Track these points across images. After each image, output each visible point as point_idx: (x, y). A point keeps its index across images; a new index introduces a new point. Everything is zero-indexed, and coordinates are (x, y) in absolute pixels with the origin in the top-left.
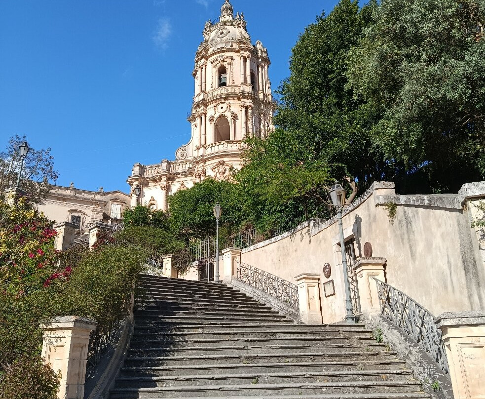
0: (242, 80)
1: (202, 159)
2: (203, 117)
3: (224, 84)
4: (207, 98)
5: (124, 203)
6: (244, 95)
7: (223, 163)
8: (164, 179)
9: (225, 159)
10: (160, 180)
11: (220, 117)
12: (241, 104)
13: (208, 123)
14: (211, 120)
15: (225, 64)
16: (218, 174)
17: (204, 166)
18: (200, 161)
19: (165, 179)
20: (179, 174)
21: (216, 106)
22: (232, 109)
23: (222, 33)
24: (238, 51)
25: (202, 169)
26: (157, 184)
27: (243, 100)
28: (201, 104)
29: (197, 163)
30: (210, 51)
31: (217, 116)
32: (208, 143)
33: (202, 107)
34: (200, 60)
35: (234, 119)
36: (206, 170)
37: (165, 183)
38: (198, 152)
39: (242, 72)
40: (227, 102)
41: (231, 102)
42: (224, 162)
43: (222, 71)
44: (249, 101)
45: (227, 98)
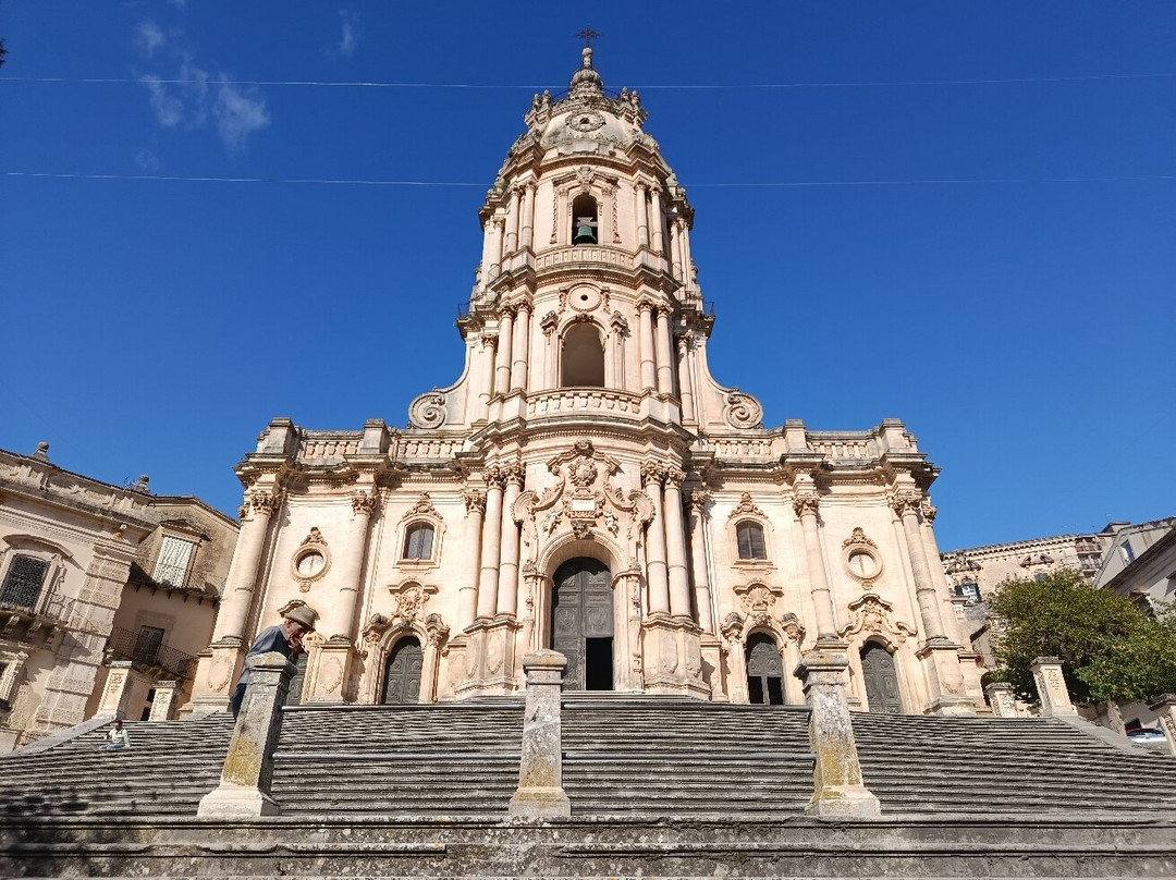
0: (643, 238)
1: (517, 429)
2: (522, 315)
3: (591, 239)
4: (538, 265)
5: (205, 537)
6: (647, 277)
7: (589, 451)
8: (366, 478)
9: (596, 441)
10: (351, 478)
11: (577, 320)
12: (641, 298)
13: (537, 332)
14: (550, 324)
15: (595, 192)
16: (569, 481)
17: (519, 453)
18: (508, 434)
19: (371, 478)
20: (417, 467)
21: (566, 291)
22: (614, 305)
23: (585, 121)
24: (631, 171)
25: (513, 458)
26: (335, 491)
27: (644, 287)
28: (519, 278)
29: (499, 440)
30: (551, 155)
31: (568, 316)
32: (533, 388)
33: (524, 288)
34: (519, 171)
35: (621, 333)
36: (525, 464)
37: (368, 489)
38: (501, 410)
39: (642, 221)
40: (602, 285)
41: (612, 287)
42: (591, 447)
43: (585, 207)
44: (661, 293)
45: (599, 275)
